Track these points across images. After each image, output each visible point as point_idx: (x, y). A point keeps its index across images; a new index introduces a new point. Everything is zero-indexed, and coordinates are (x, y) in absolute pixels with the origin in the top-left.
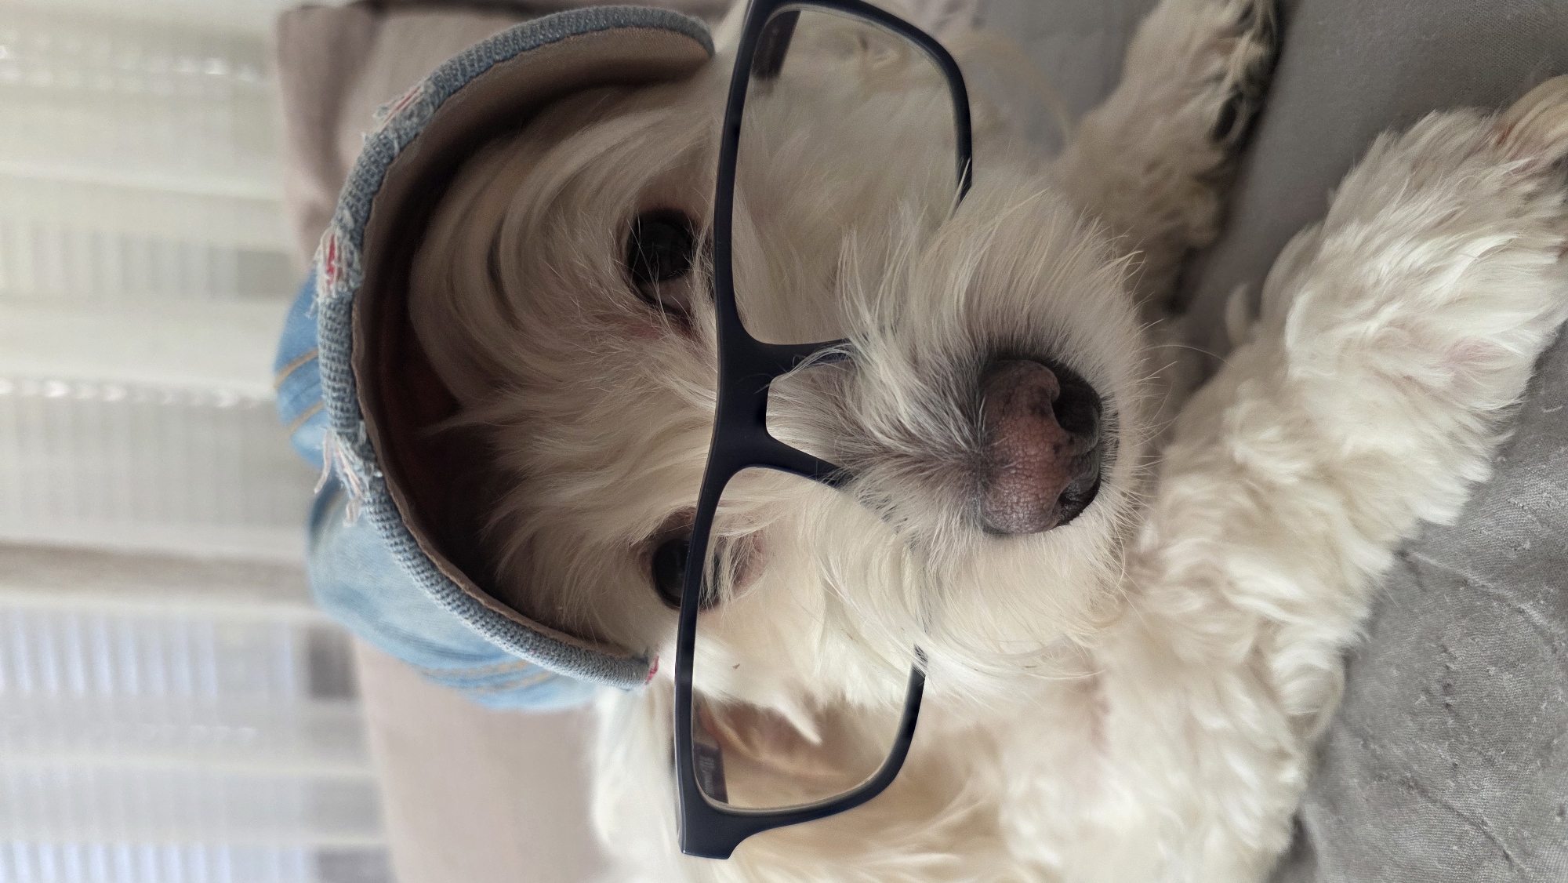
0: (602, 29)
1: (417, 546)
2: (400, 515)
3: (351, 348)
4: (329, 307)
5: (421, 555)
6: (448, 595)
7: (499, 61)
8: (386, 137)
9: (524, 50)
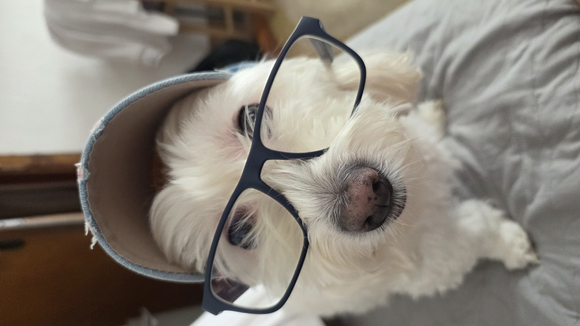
3: (87, 196)
7: (124, 108)
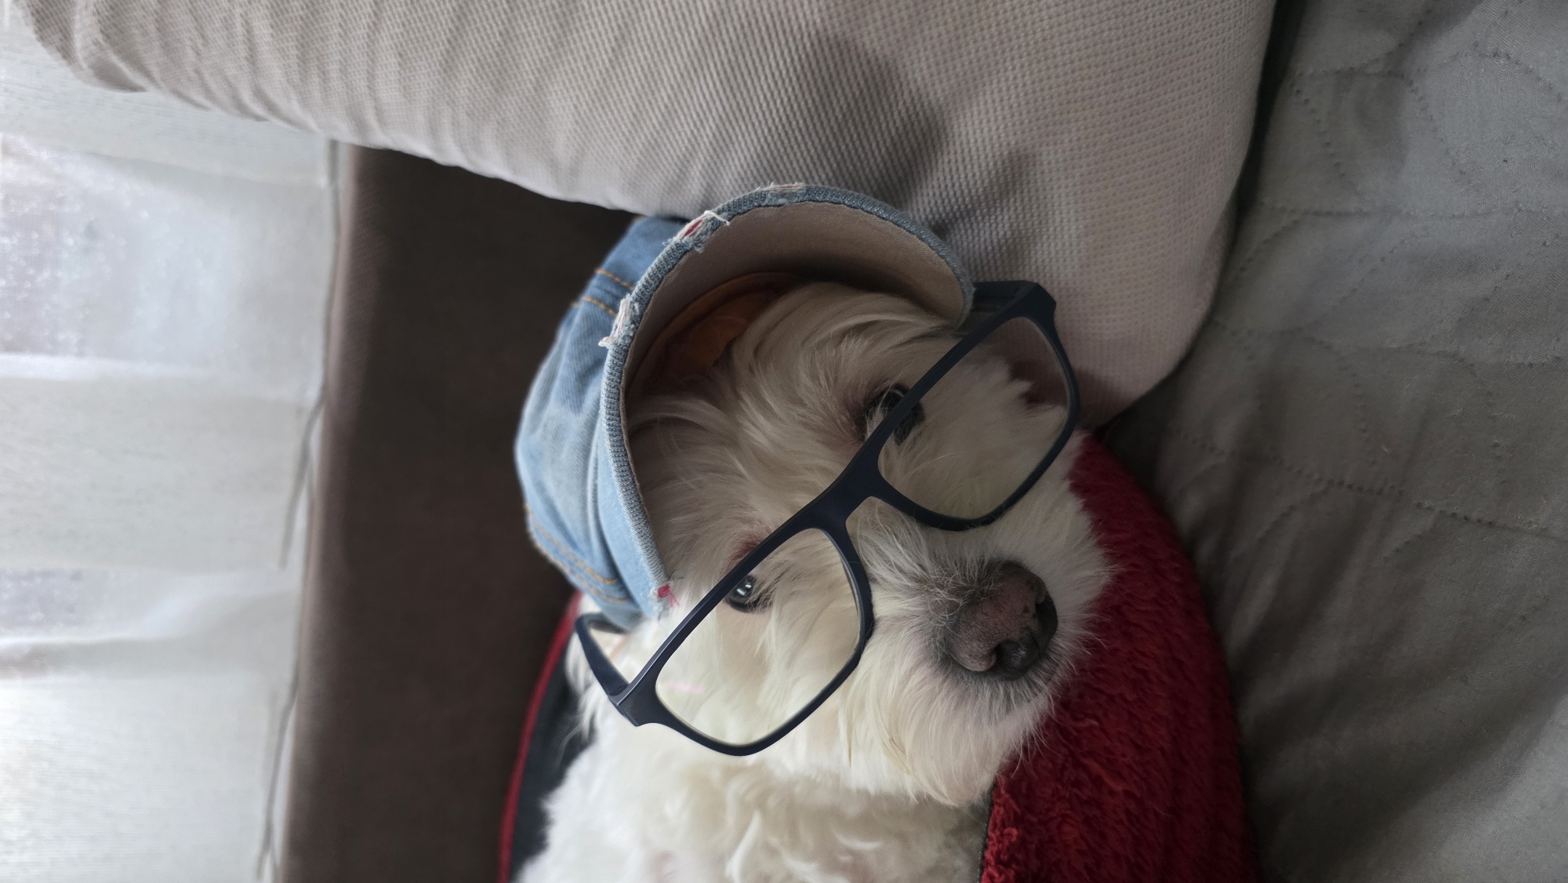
0: (910, 232)
1: (620, 383)
2: (625, 362)
3: (670, 270)
4: (676, 245)
5: (618, 389)
6: (612, 420)
8: (765, 194)
9: (862, 209)
